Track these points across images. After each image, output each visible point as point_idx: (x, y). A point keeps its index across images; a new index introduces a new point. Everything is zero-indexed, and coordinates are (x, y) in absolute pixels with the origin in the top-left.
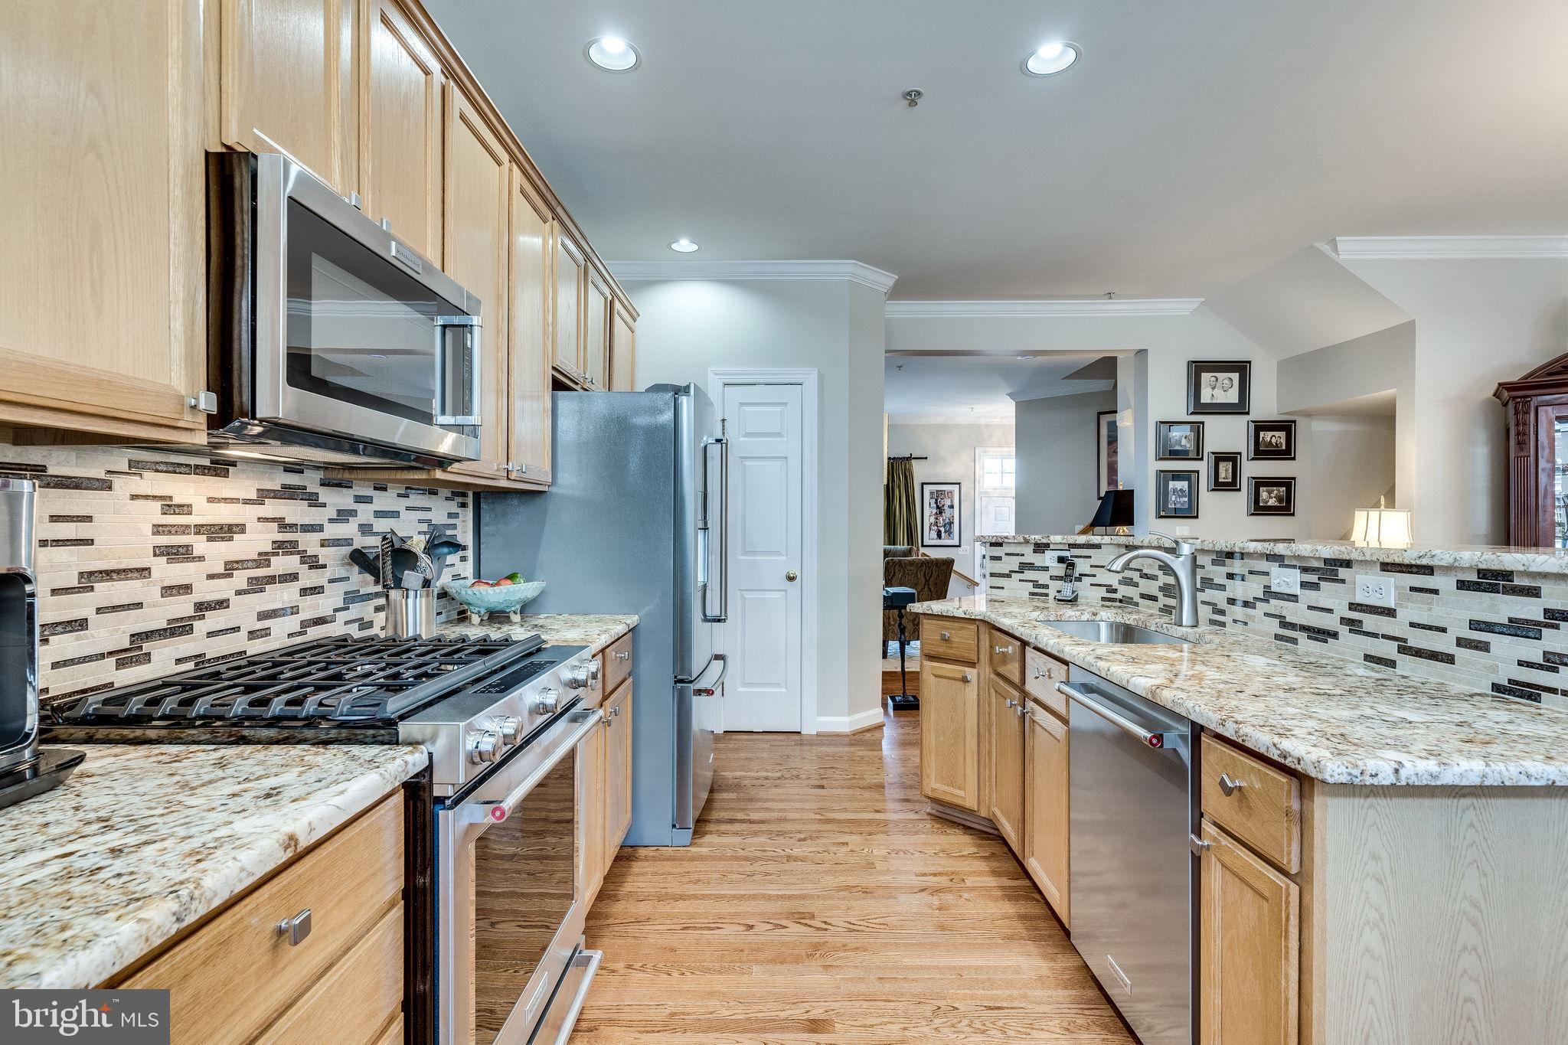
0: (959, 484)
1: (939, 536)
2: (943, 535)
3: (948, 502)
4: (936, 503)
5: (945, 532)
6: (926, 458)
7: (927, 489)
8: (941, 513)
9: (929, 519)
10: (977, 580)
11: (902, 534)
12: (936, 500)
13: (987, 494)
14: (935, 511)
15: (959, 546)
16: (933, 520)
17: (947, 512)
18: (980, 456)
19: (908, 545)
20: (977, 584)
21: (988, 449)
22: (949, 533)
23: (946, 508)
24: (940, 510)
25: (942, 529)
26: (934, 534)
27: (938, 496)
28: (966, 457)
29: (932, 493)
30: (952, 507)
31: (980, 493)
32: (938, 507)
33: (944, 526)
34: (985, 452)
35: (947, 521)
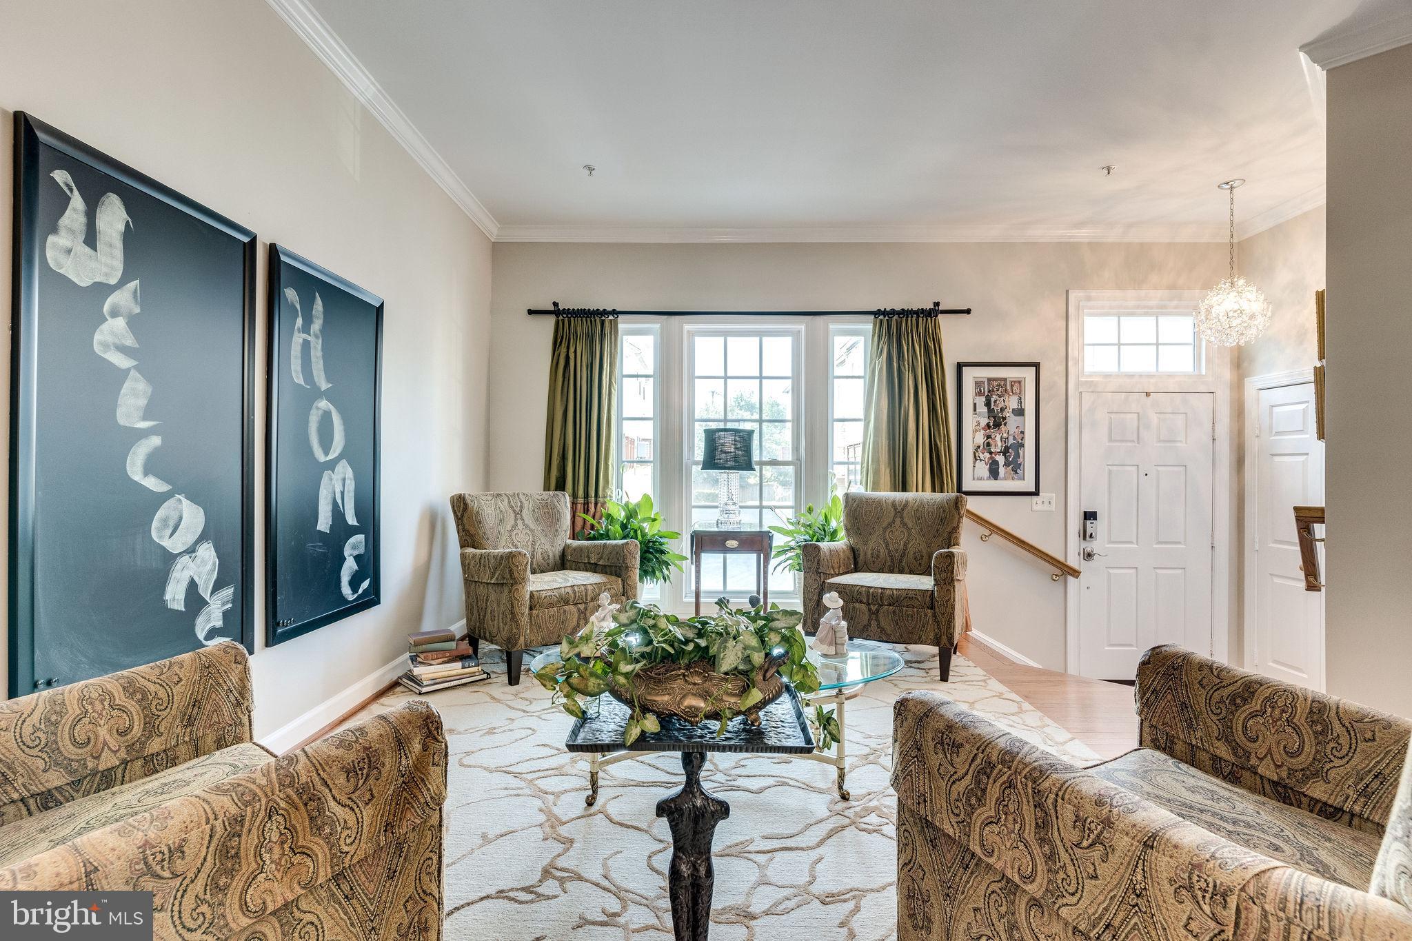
0: (1037, 365)
1: (994, 473)
2: (1002, 470)
3: (1012, 403)
4: (988, 404)
5: (1007, 464)
7: (970, 375)
8: (997, 425)
9: (973, 437)
10: (1073, 561)
11: (919, 468)
13: (1092, 387)
14: (984, 421)
15: (1036, 493)
16: (980, 439)
17: (1012, 422)
18: (1078, 308)
19: (934, 490)
20: (1075, 573)
21: (1094, 293)
22: (1015, 466)
23: (1008, 414)
24: (997, 421)
25: (1001, 459)
26: (983, 469)
27: (991, 392)
28: (1050, 309)
29: (978, 384)
30: (1020, 412)
31: (1078, 384)
33: (1005, 452)
34: (1089, 299)
35: (1011, 441)
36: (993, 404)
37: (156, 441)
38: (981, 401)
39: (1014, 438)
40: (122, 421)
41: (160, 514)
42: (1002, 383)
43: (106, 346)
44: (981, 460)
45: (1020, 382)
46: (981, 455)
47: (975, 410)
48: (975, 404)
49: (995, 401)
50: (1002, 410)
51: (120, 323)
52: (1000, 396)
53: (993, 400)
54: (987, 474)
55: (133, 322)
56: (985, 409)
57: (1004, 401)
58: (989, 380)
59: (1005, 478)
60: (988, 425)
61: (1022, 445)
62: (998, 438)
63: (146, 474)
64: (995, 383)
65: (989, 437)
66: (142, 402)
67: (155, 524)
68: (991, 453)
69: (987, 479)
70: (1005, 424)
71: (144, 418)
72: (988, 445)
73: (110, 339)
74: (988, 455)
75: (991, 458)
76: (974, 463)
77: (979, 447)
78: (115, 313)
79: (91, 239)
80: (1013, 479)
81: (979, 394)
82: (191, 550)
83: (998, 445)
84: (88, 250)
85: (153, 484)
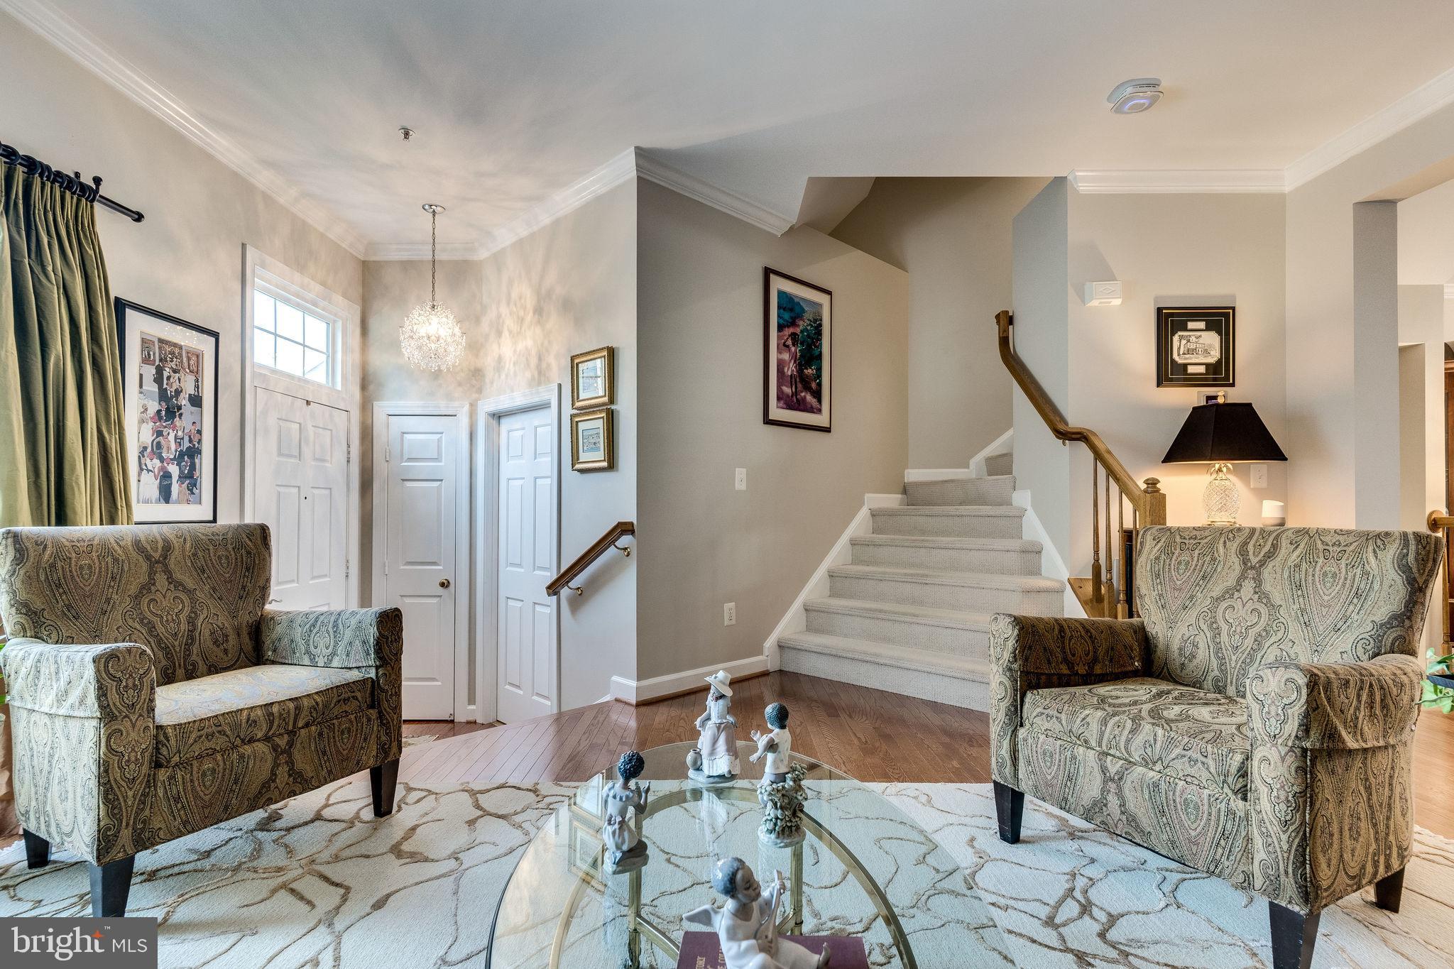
1: (165, 495)
4: (158, 379)
5: (182, 477)
6: (139, 217)
7: (137, 325)
12: (159, 371)
16: (147, 437)
24: (170, 412)
25: (174, 470)
26: (150, 485)
30: (196, 401)
32: (163, 395)
33: (179, 459)
35: (186, 444)
36: (165, 381)
38: (150, 371)
39: (190, 441)
42: (177, 350)
44: (148, 471)
45: (198, 356)
46: (148, 462)
47: (141, 386)
48: (141, 376)
49: (169, 378)
50: (178, 392)
52: (175, 371)
53: (166, 374)
54: (155, 493)
56: (155, 388)
57: (179, 379)
58: (161, 341)
59: (178, 502)
60: (159, 412)
61: (199, 452)
62: (171, 437)
64: (168, 349)
65: (159, 434)
68: (162, 460)
69: (156, 503)
70: (181, 415)
72: (159, 446)
74: (157, 462)
75: (162, 469)
76: (139, 475)
77: (145, 448)
80: (188, 502)
81: (146, 360)
83: (171, 447)
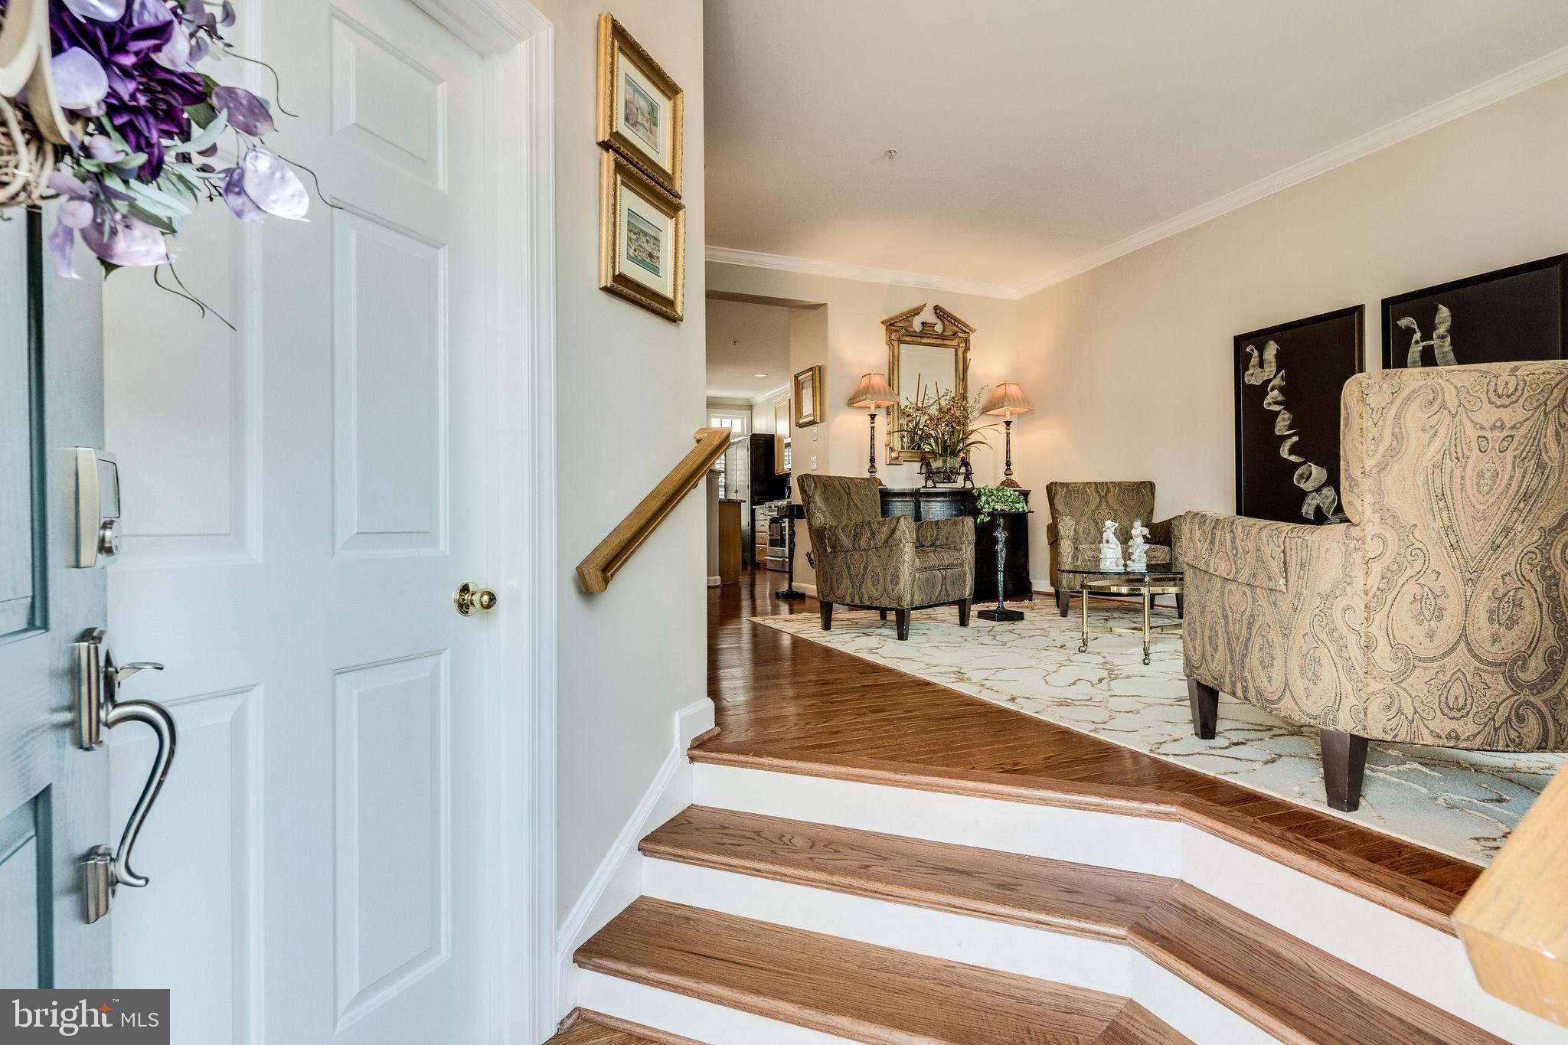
37: (1296, 439)
40: (1278, 433)
41: (1298, 472)
43: (1269, 404)
51: (1276, 392)
55: (1281, 389)
63: (1290, 454)
66: (1287, 423)
67: (1295, 477)
71: (1288, 430)
73: (1271, 401)
78: (1272, 390)
79: (1261, 365)
82: (1318, 490)
84: (1260, 370)
85: (1293, 458)
